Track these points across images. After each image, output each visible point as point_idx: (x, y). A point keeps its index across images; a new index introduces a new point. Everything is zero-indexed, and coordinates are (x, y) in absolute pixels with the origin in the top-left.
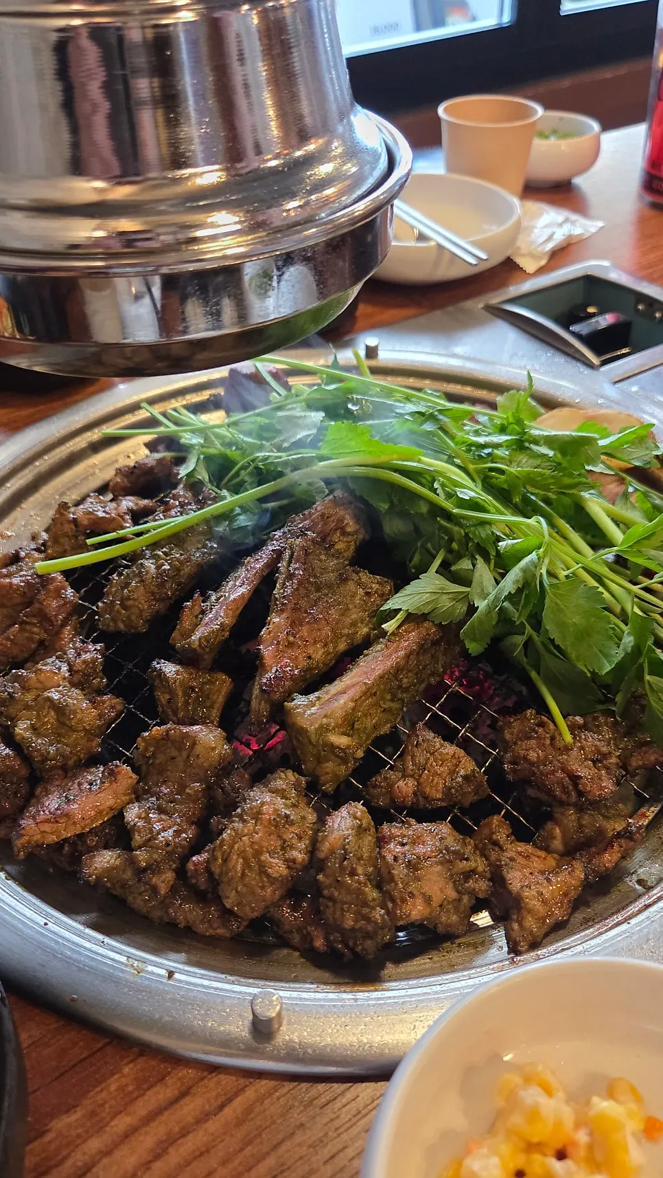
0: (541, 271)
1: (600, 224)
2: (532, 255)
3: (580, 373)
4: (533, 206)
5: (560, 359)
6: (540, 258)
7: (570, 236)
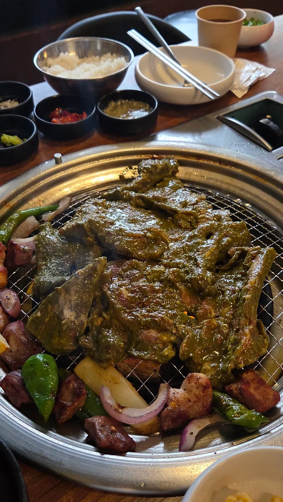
0: (245, 97)
1: (273, 70)
2: (241, 89)
3: (263, 154)
4: (240, 61)
5: (254, 146)
6: (245, 90)
7: (259, 78)
